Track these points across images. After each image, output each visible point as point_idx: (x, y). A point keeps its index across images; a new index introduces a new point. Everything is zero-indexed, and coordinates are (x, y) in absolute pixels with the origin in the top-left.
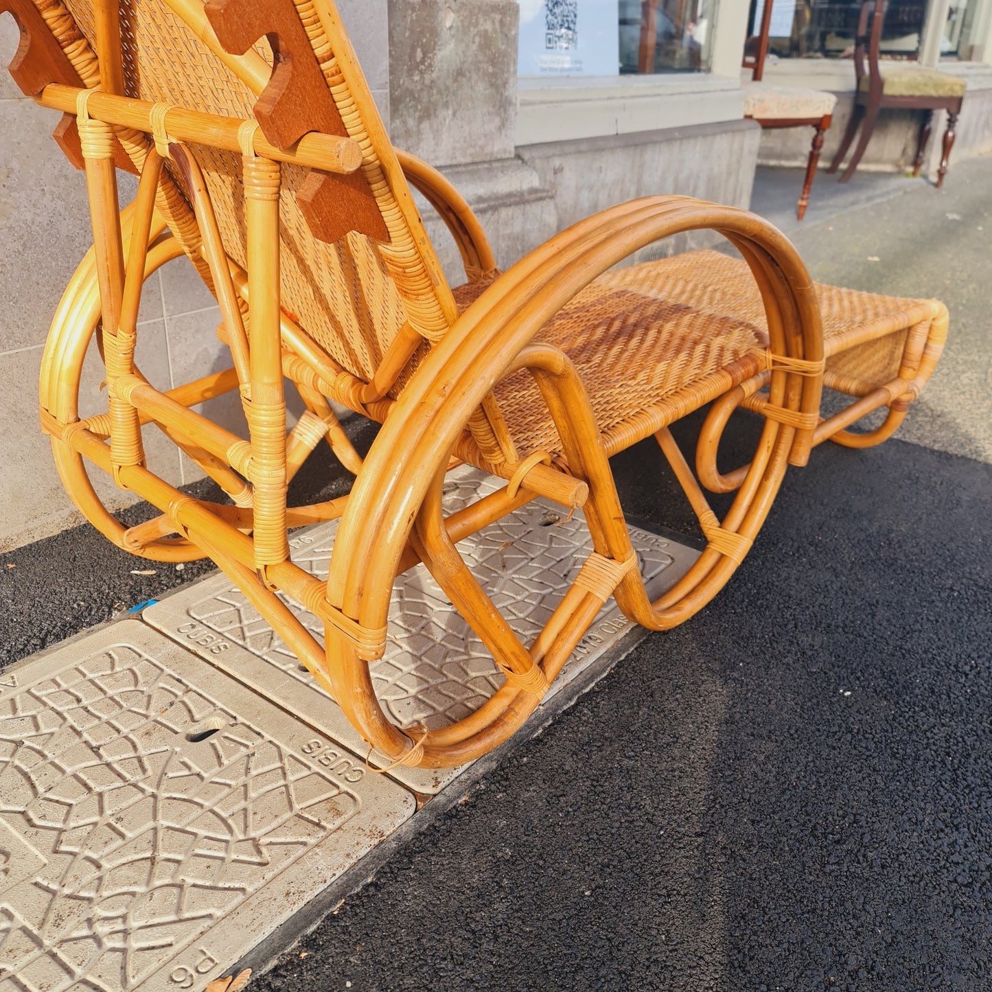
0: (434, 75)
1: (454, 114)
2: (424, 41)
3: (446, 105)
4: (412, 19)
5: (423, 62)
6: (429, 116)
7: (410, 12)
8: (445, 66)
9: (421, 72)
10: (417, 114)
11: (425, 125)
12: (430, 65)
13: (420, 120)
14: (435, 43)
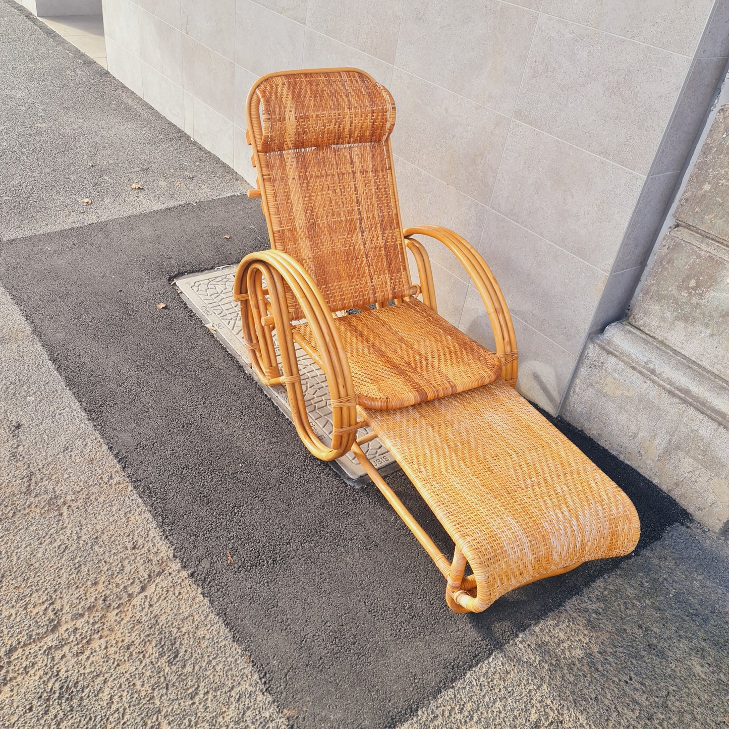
0: (702, 302)
1: (712, 335)
2: (701, 278)
3: (707, 325)
4: (695, 262)
5: (694, 288)
6: (686, 321)
7: (695, 257)
8: (716, 303)
9: (690, 293)
10: (675, 314)
11: (680, 325)
12: (701, 295)
13: (677, 318)
14: (711, 285)
